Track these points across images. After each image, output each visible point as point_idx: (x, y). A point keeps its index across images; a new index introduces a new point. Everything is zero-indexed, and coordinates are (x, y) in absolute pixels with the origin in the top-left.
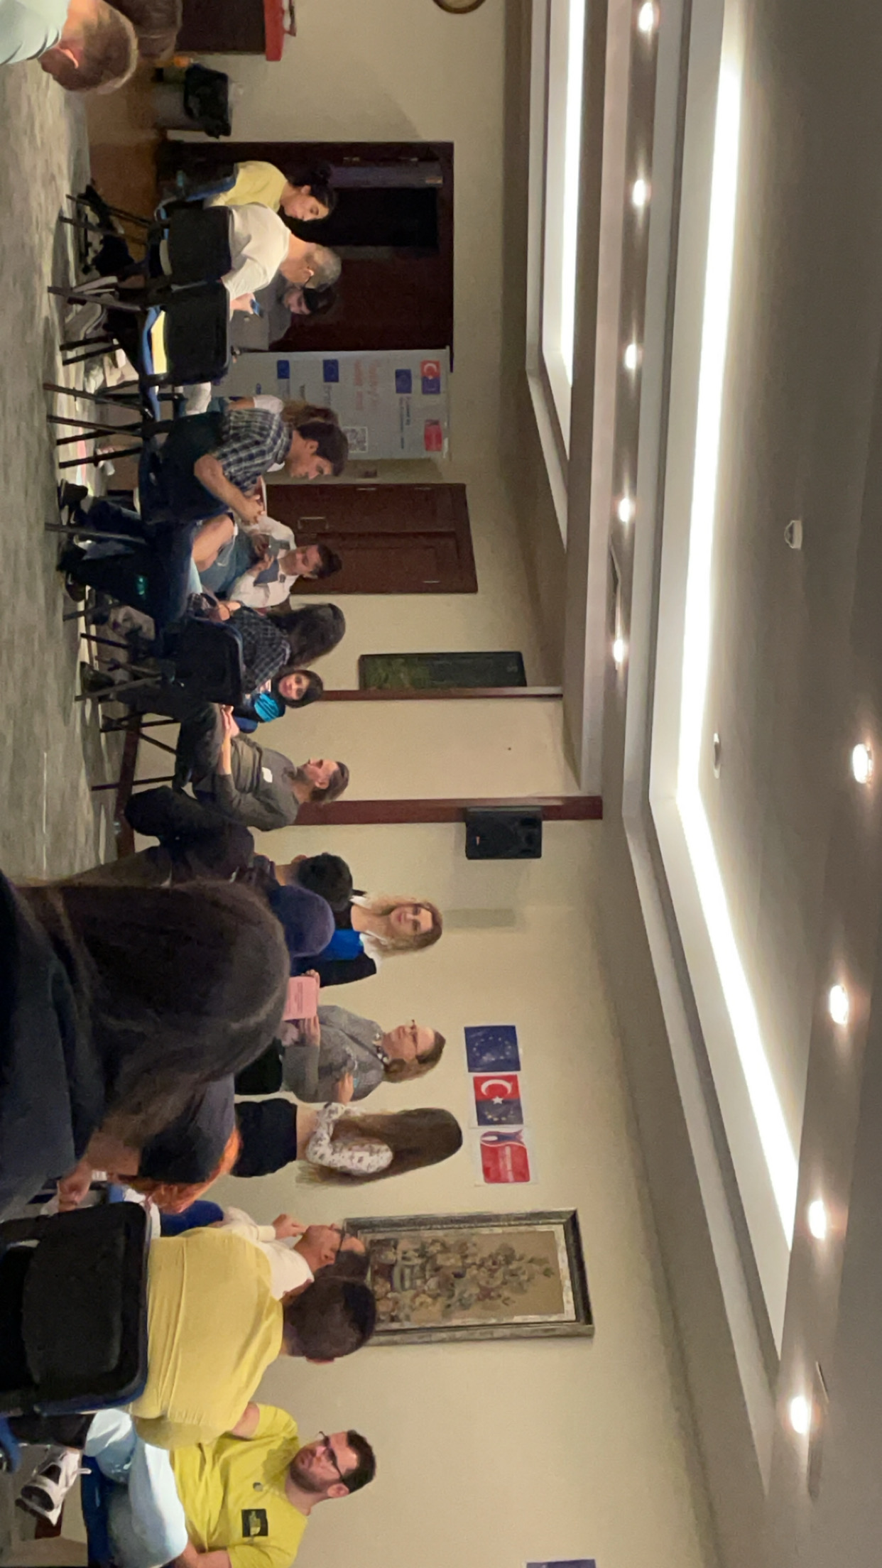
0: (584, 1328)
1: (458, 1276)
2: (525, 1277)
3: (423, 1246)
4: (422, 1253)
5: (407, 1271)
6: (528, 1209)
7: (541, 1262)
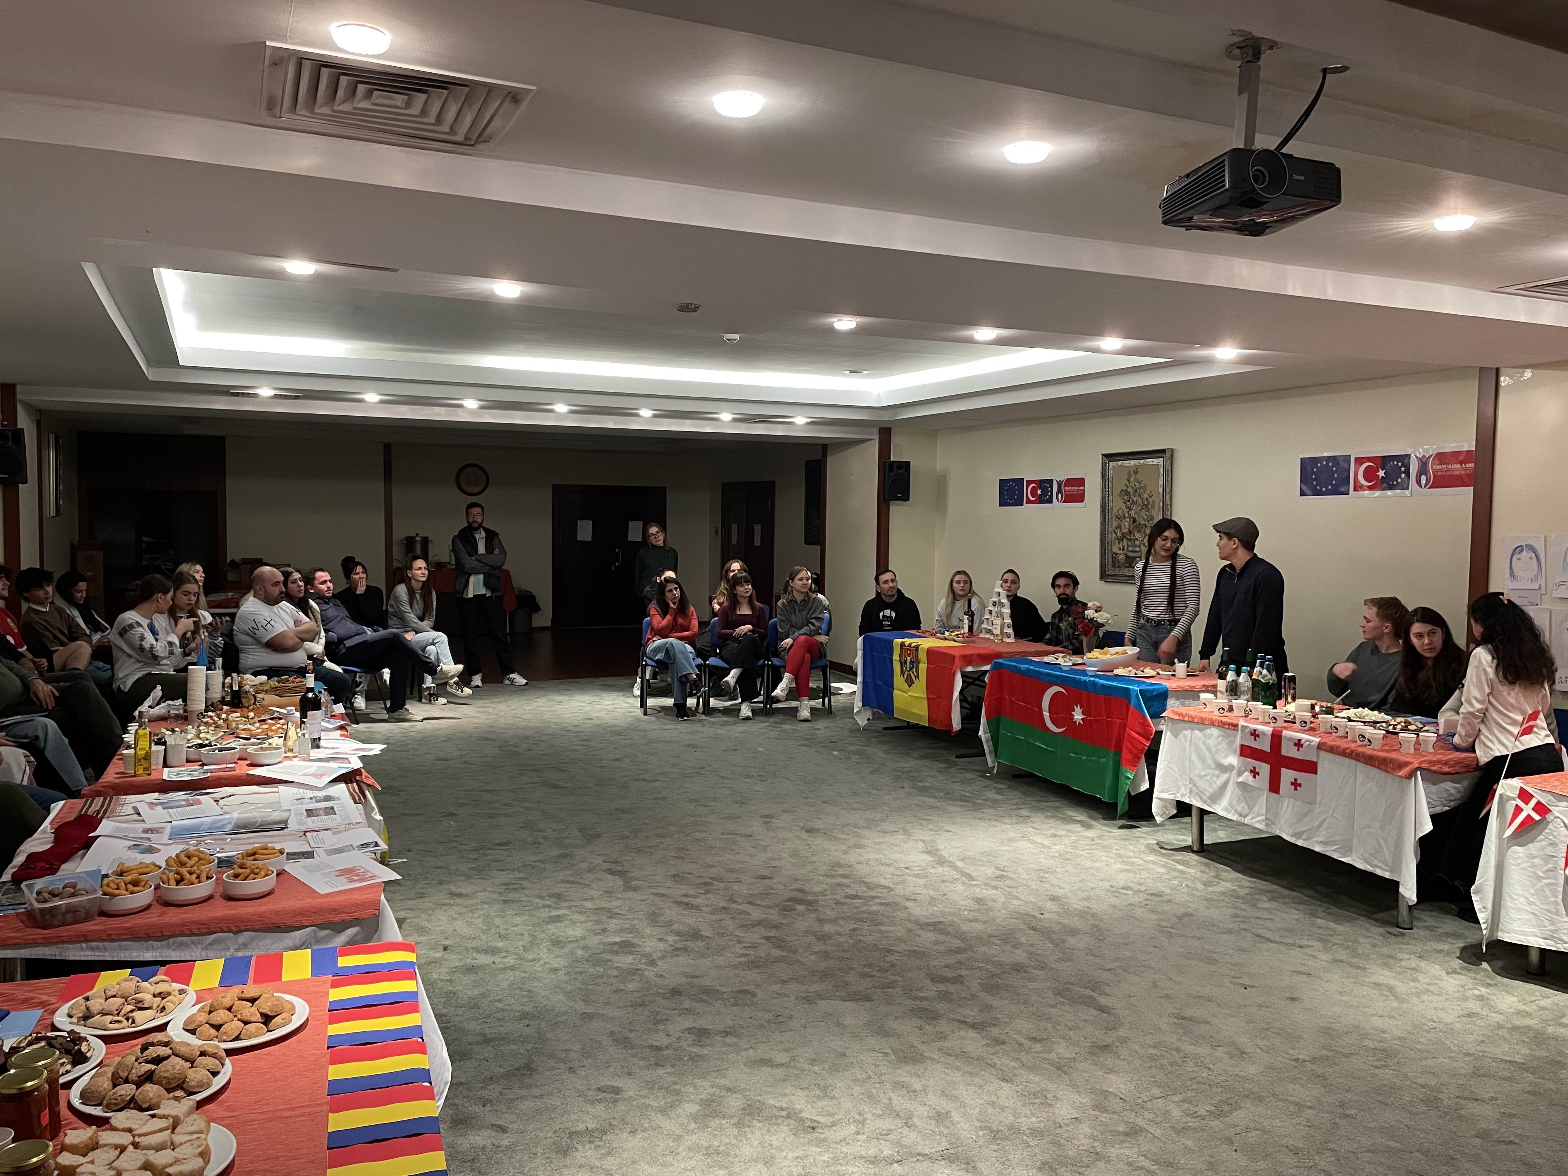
0: (1168, 454)
1: (1134, 521)
2: (1137, 484)
3: (1117, 538)
4: (1120, 540)
5: (1130, 549)
6: (1099, 480)
7: (1130, 475)
